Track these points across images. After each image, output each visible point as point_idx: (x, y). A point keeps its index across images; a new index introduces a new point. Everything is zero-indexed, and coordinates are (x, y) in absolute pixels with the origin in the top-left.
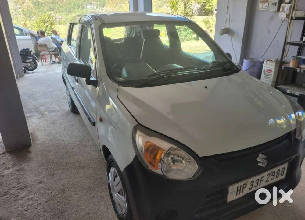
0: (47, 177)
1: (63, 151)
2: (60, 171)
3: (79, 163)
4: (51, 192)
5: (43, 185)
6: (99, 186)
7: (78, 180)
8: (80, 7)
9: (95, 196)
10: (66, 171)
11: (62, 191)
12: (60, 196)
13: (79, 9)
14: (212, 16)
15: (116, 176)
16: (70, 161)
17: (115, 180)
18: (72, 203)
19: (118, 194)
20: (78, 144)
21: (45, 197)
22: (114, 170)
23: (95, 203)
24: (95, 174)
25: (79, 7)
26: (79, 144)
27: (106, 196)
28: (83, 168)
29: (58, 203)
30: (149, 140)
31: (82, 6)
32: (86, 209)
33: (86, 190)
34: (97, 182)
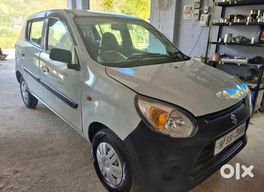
0: (22, 166)
1: (31, 141)
2: (34, 159)
3: (52, 150)
4: (32, 179)
5: (20, 174)
6: (80, 168)
7: (56, 165)
8: (6, 19)
9: (78, 177)
10: (40, 159)
11: (42, 177)
12: (42, 181)
13: (5, 22)
15: (108, 150)
16: (42, 149)
17: (107, 154)
18: (58, 186)
19: (113, 166)
20: (45, 134)
21: (27, 185)
22: (106, 145)
23: (81, 182)
24: (72, 157)
25: (5, 20)
26: (46, 134)
27: (90, 175)
28: (58, 154)
29: (42, 188)
31: (8, 19)
32: (74, 189)
33: (69, 173)
34: (77, 164)
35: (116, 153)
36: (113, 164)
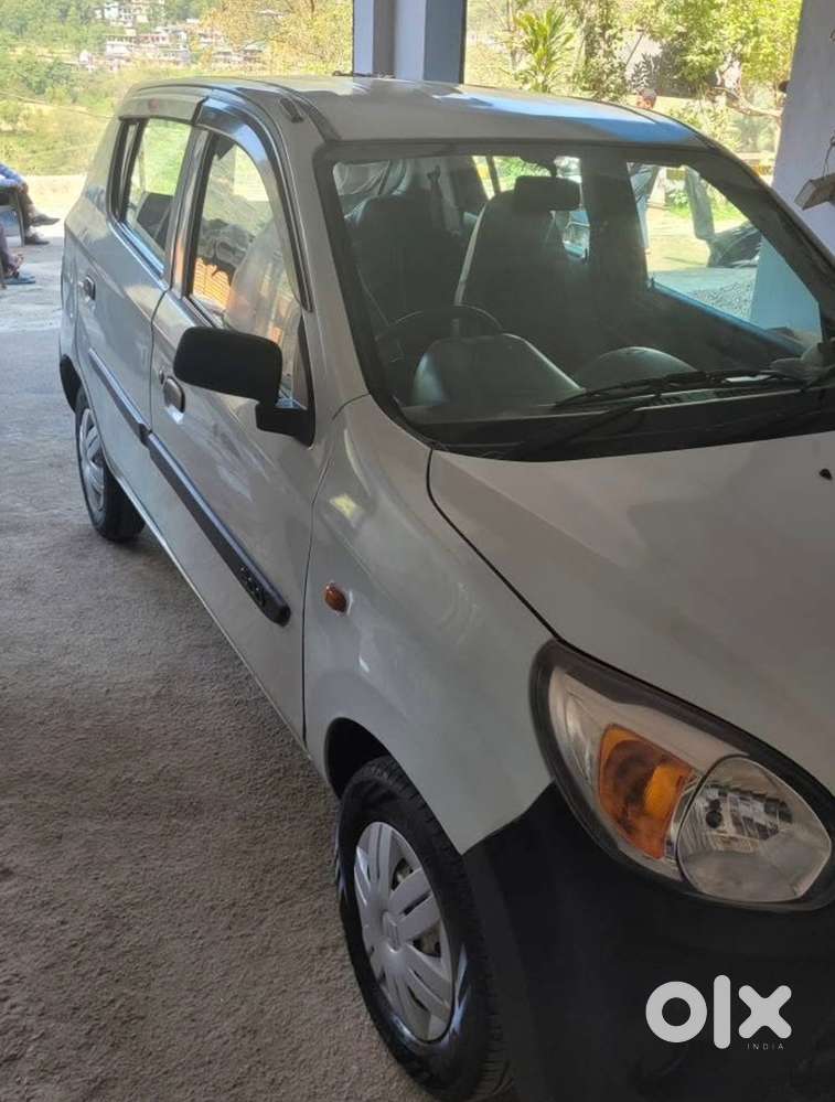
0: (34, 847)
1: (87, 724)
2: (88, 823)
3: (173, 785)
4: (63, 923)
5: (16, 886)
6: (282, 902)
7: (178, 869)
8: (73, 9)
9: (268, 948)
10: (117, 824)
11: (110, 920)
12: (103, 940)
13: (63, 22)
14: (714, 101)
15: (402, 866)
16: (129, 775)
17: (394, 884)
18: (168, 979)
19: (414, 949)
20: (154, 693)
21: (37, 946)
22: (393, 838)
23: (275, 981)
24: (255, 841)
25: (64, 13)
26: (158, 695)
27: (323, 948)
28: (195, 810)
29: (100, 974)
30: (618, 721)
31: (79, 8)
32: (238, 1010)
33: (225, 920)
34: (271, 883)
35: (432, 895)
36: (418, 944)
